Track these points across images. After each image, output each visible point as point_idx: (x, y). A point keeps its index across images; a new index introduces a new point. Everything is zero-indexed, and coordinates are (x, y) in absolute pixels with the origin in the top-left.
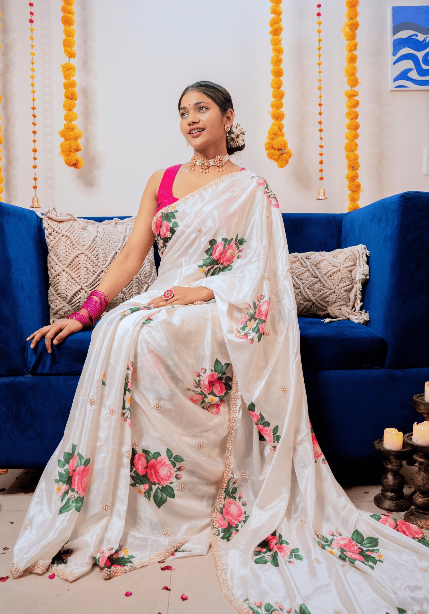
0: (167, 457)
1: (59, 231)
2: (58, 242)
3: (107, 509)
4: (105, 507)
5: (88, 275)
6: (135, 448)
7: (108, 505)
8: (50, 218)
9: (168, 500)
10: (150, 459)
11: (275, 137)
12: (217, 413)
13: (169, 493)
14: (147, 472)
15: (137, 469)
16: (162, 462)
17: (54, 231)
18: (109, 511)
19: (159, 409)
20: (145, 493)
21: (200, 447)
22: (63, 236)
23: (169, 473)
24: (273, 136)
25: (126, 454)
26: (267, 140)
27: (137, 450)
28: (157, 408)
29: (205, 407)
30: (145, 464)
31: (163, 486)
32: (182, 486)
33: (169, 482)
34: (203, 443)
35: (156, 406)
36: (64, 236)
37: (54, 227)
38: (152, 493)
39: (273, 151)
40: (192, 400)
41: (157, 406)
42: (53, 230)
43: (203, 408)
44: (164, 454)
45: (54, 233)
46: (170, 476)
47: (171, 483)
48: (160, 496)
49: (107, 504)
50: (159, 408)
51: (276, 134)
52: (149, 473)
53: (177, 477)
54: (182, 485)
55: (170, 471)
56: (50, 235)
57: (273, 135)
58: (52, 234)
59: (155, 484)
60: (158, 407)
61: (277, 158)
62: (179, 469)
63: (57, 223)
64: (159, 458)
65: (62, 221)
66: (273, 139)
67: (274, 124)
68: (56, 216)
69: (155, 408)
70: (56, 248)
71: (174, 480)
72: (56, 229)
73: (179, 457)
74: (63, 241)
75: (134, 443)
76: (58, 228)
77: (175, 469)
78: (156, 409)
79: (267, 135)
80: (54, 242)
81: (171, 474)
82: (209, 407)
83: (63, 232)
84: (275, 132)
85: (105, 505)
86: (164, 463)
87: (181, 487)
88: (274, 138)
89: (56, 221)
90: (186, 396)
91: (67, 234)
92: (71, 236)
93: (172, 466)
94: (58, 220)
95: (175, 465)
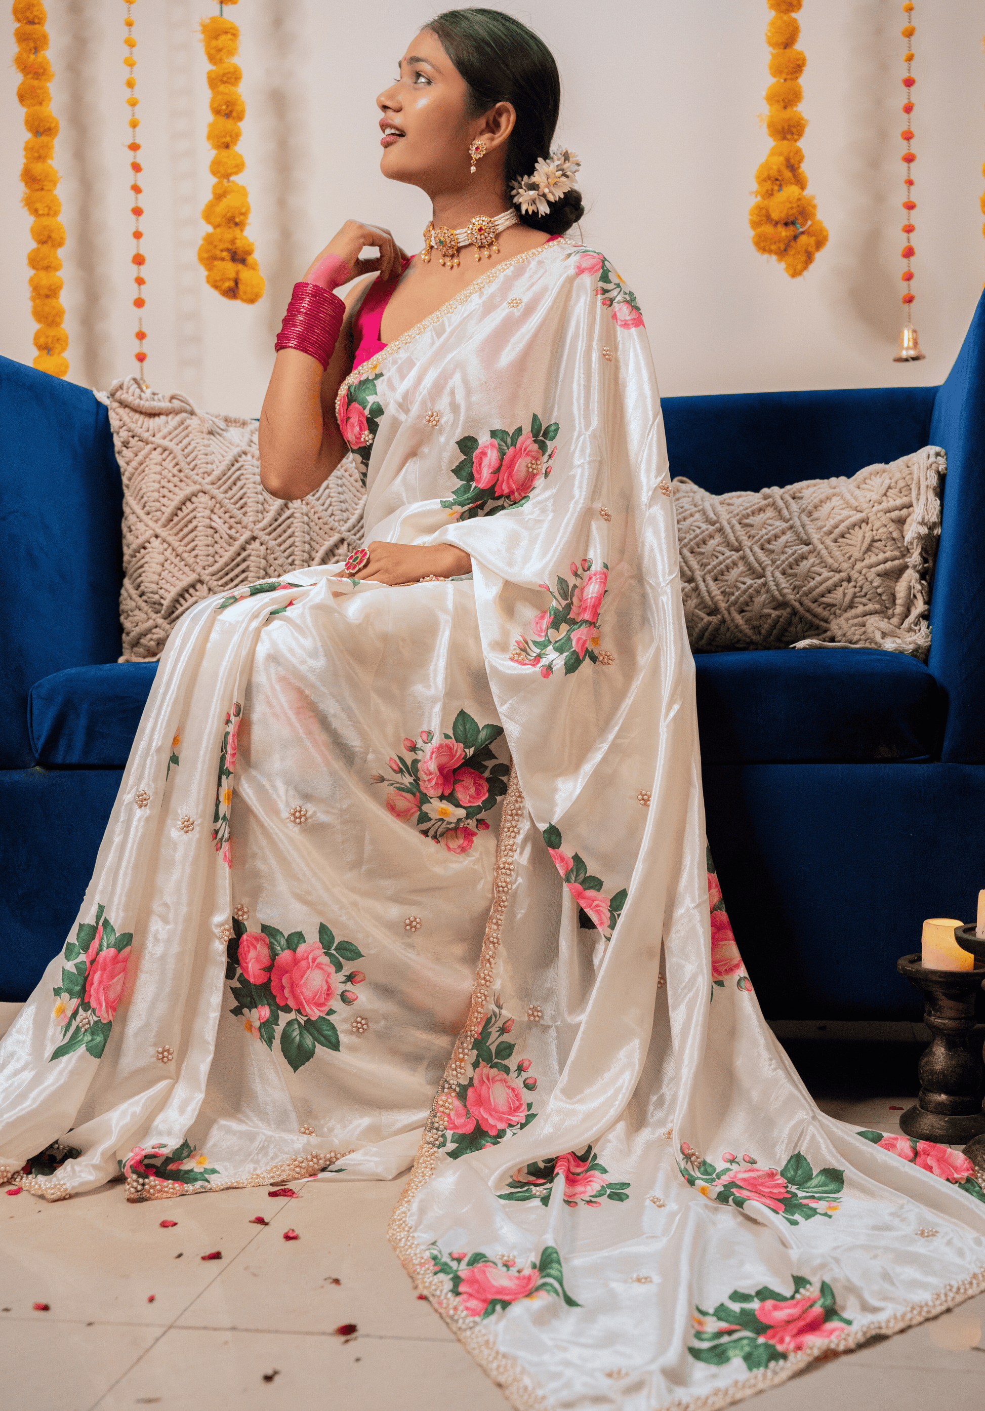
0: (321, 946)
1: (146, 435)
2: (144, 465)
3: (165, 1059)
4: (162, 1053)
5: (216, 546)
6: (241, 918)
7: (168, 1051)
8: (123, 404)
9: (317, 1050)
10: (279, 948)
11: (776, 188)
12: (463, 850)
13: (325, 1037)
14: (270, 980)
15: (245, 969)
16: (307, 958)
17: (133, 437)
18: (172, 1066)
19: (301, 823)
20: (260, 1028)
21: (408, 927)
22: (155, 449)
23: (325, 987)
24: (768, 185)
25: (217, 931)
26: (754, 201)
27: (245, 923)
28: (298, 820)
29: (431, 833)
30: (266, 960)
31: (309, 1019)
32: (357, 1023)
33: (326, 1009)
34: (418, 920)
35: (294, 814)
36: (159, 450)
37: (133, 426)
38: (279, 1030)
39: (768, 229)
40: (392, 808)
41: (297, 814)
42: (130, 434)
43: (425, 833)
44: (312, 936)
45: (133, 442)
46: (328, 995)
47: (331, 1012)
48: (298, 1039)
49: (167, 1047)
50: (303, 819)
51: (777, 180)
52: (274, 983)
53: (344, 998)
54: (359, 1019)
55: (327, 982)
56: (124, 448)
57: (769, 182)
58: (130, 445)
59: (287, 1009)
60: (300, 818)
61: (779, 248)
62: (351, 978)
63: (142, 417)
64: (301, 949)
65: (157, 412)
66: (770, 194)
67: (773, 153)
68: (140, 398)
69: (292, 818)
70: (139, 479)
71: (335, 1003)
72: (138, 431)
73: (349, 947)
74: (155, 461)
75: (239, 906)
76: (145, 428)
77: (341, 977)
78: (294, 821)
79: (755, 186)
80: (134, 464)
81: (329, 988)
82: (442, 835)
83: (158, 440)
84: (774, 173)
85: (160, 1050)
86: (314, 960)
87: (355, 1024)
88: (772, 190)
89: (141, 413)
90: (375, 795)
91: (166, 443)
92: (177, 449)
93: (332, 969)
94: (144, 411)
95: (339, 967)
